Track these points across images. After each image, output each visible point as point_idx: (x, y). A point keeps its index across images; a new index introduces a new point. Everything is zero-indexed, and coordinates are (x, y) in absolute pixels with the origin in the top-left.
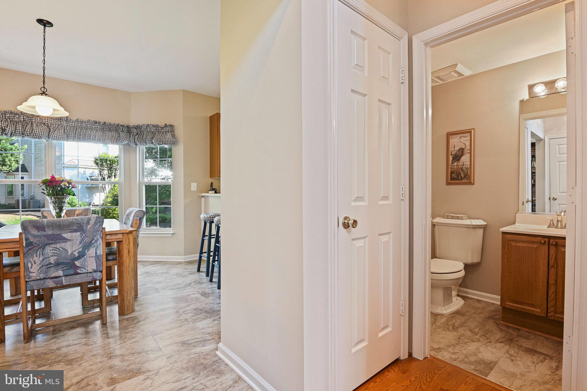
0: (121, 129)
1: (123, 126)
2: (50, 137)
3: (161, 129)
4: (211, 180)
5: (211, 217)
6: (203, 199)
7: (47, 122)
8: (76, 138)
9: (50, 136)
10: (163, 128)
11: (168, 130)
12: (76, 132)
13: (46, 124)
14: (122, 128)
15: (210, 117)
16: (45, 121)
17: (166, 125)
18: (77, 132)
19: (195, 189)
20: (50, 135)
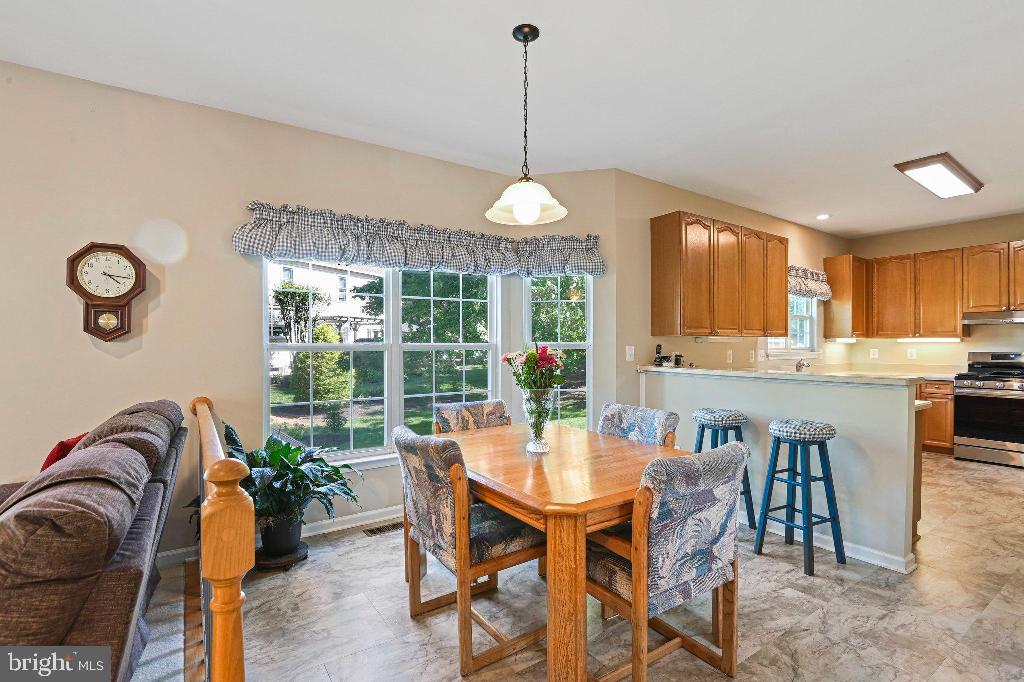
0: (504, 246)
1: (507, 240)
2: (408, 264)
3: (578, 244)
4: (656, 341)
5: (731, 418)
6: (643, 377)
7: (400, 235)
8: (444, 264)
9: (409, 261)
10: (582, 242)
11: (592, 247)
12: (443, 253)
13: (399, 239)
14: (506, 244)
15: (652, 220)
16: (399, 234)
17: (589, 237)
18: (445, 254)
19: (632, 359)
20: (408, 259)
